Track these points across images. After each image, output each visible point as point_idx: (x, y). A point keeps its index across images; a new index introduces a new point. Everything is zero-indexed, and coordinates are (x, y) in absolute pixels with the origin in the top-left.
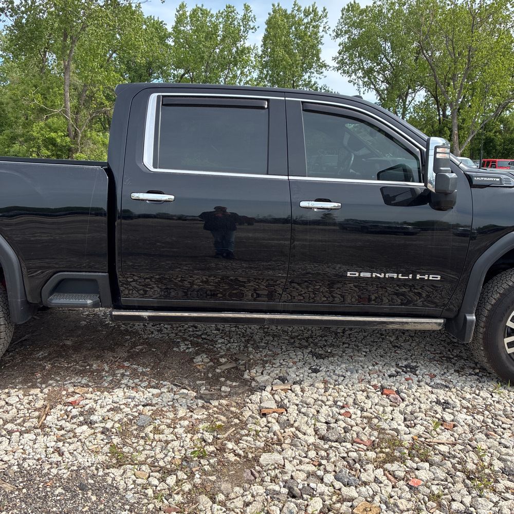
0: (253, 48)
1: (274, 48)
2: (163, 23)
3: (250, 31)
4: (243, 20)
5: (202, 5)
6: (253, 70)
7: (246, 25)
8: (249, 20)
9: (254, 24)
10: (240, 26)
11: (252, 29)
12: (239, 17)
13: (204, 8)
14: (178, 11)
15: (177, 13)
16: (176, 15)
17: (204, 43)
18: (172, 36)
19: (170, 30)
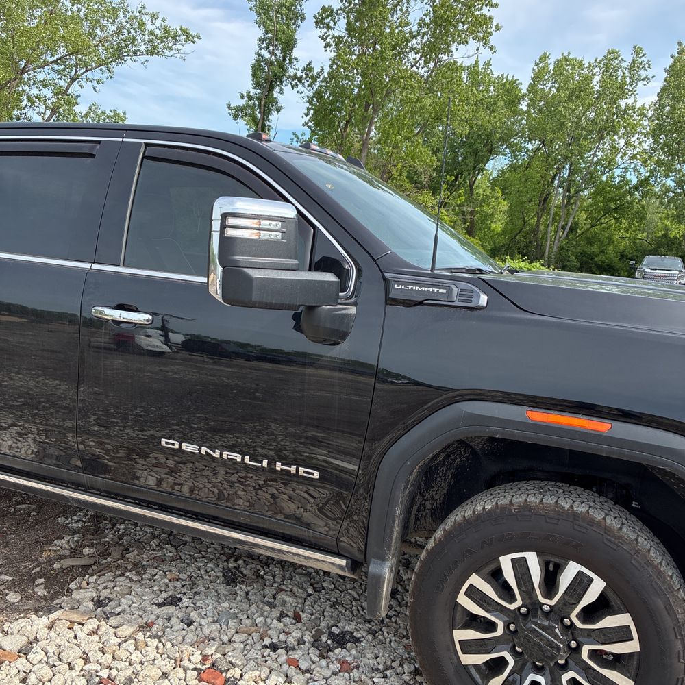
0: (648, 108)
1: (674, 104)
2: (518, 82)
3: (640, 83)
4: (630, 69)
5: (569, 53)
6: (645, 139)
7: (633, 75)
8: (639, 68)
9: (646, 73)
10: (625, 77)
11: (643, 80)
12: (624, 64)
13: (571, 57)
14: (537, 65)
15: (536, 67)
16: (534, 69)
17: (566, 105)
18: (526, 99)
19: (524, 91)
